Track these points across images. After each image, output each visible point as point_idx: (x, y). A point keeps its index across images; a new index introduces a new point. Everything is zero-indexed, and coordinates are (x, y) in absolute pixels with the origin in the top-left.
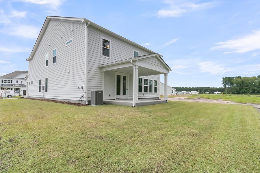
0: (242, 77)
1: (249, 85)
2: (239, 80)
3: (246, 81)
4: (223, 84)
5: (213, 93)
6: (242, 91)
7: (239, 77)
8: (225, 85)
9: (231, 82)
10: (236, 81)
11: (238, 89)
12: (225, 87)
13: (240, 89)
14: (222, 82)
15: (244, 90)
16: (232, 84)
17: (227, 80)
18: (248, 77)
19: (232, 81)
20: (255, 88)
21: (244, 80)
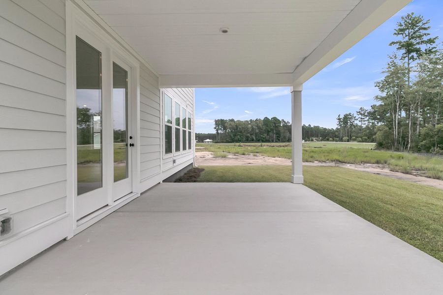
0: (235, 120)
1: (243, 131)
2: (232, 123)
3: (240, 125)
4: (215, 128)
5: (203, 142)
6: (236, 138)
7: (232, 120)
8: (217, 130)
9: (224, 126)
10: (230, 124)
11: (232, 136)
12: (218, 133)
13: (235, 135)
14: (215, 126)
15: (239, 137)
16: (225, 128)
17: (220, 123)
18: (241, 120)
19: (226, 124)
20: (249, 135)
21: (238, 125)
